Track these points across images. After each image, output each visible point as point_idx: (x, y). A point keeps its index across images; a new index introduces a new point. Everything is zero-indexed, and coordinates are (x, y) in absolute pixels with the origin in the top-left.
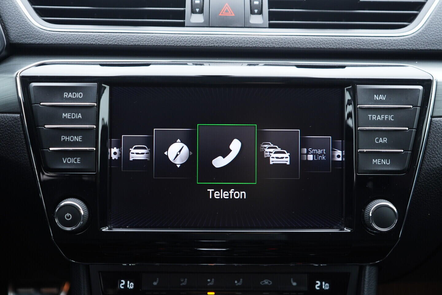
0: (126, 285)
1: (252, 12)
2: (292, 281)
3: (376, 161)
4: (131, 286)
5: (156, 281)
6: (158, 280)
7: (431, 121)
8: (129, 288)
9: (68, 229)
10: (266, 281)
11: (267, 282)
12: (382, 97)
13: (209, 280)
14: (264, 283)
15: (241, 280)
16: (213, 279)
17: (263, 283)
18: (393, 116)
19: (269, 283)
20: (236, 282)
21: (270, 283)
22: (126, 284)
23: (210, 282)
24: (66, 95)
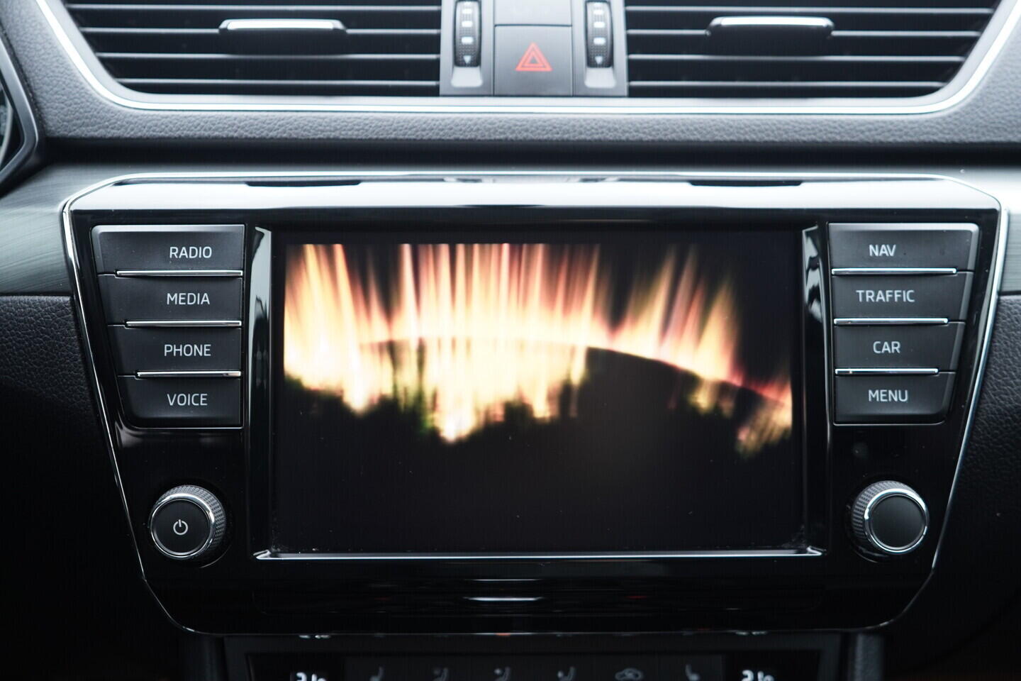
1: (591, 63)
2: (688, 671)
3: (876, 395)
7: (998, 302)
9: (181, 555)
10: (629, 672)
11: (631, 674)
12: (887, 251)
13: (498, 672)
14: (624, 675)
15: (572, 669)
16: (508, 670)
17: (621, 676)
18: (912, 291)
19: (636, 675)
20: (560, 675)
21: (638, 676)
23: (502, 675)
24: (175, 254)
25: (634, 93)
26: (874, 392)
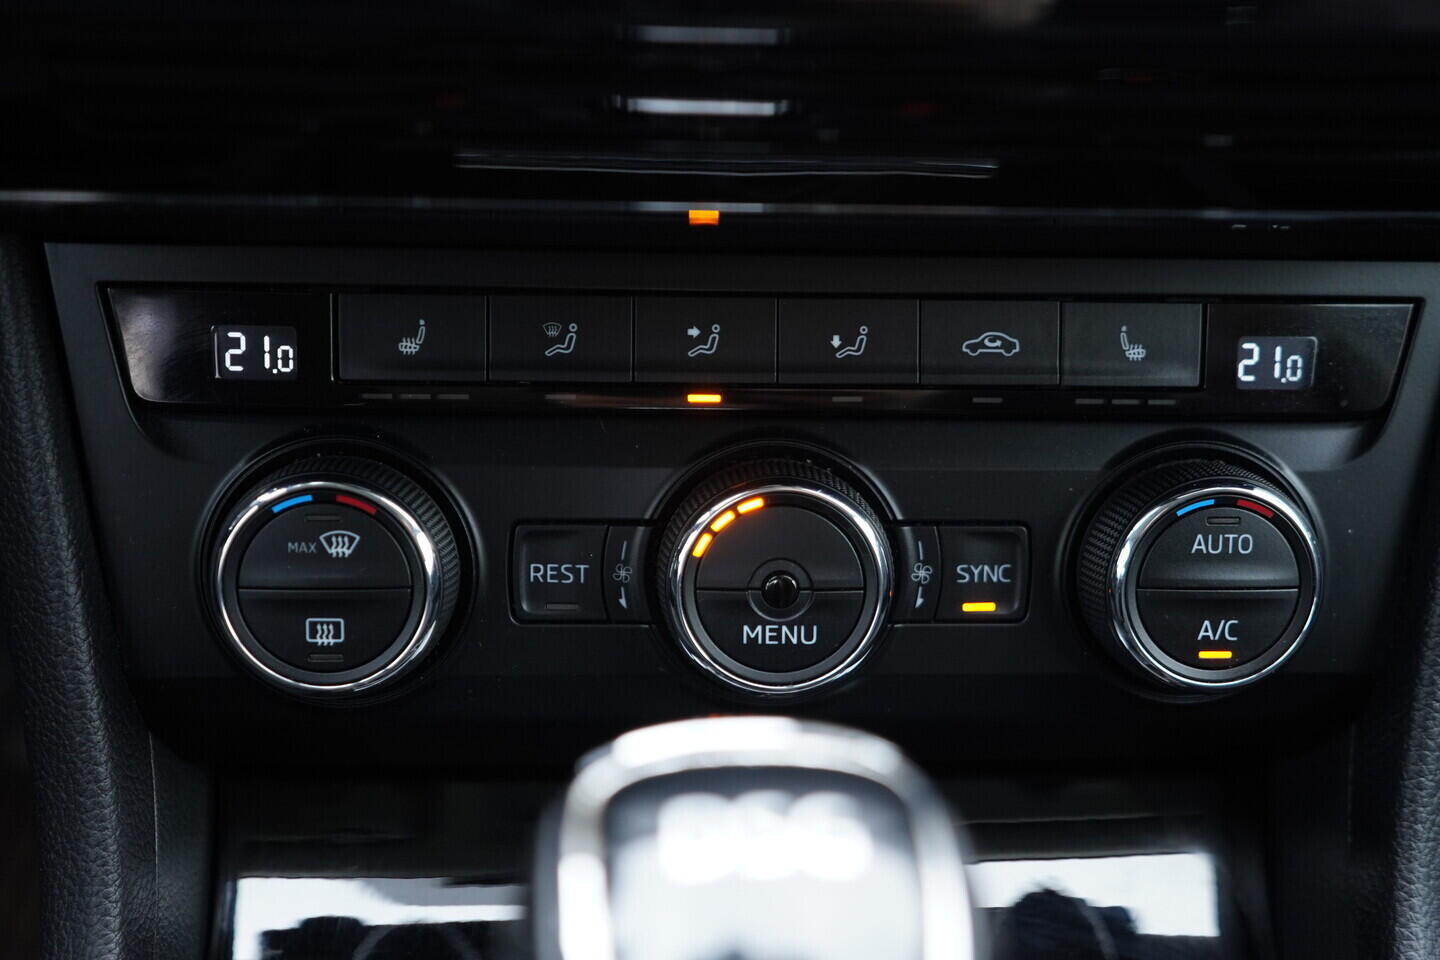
0: (254, 355)
2: (1124, 337)
4: (280, 359)
5: (413, 334)
6: (423, 330)
8: (275, 371)
10: (993, 340)
11: (998, 343)
13: (694, 332)
14: (982, 345)
15: (864, 330)
16: (716, 328)
17: (973, 348)
19: (1008, 346)
20: (836, 342)
21: (1013, 346)
22: (255, 348)
23: (702, 339)
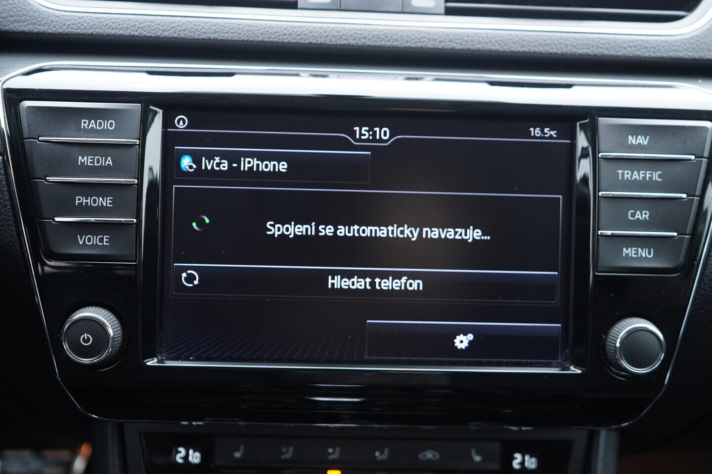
3: (629, 251)
9: (87, 361)
12: (642, 140)
18: (660, 172)
19: (434, 456)
24: (86, 125)
25: (449, 12)
26: (627, 249)
